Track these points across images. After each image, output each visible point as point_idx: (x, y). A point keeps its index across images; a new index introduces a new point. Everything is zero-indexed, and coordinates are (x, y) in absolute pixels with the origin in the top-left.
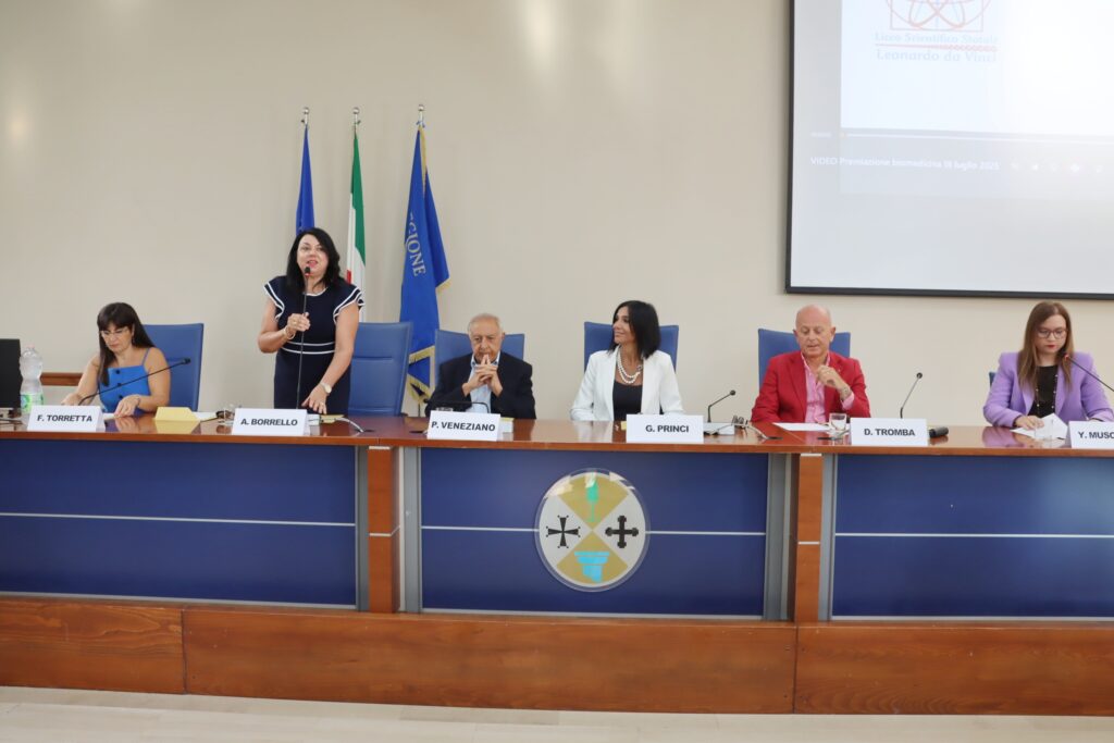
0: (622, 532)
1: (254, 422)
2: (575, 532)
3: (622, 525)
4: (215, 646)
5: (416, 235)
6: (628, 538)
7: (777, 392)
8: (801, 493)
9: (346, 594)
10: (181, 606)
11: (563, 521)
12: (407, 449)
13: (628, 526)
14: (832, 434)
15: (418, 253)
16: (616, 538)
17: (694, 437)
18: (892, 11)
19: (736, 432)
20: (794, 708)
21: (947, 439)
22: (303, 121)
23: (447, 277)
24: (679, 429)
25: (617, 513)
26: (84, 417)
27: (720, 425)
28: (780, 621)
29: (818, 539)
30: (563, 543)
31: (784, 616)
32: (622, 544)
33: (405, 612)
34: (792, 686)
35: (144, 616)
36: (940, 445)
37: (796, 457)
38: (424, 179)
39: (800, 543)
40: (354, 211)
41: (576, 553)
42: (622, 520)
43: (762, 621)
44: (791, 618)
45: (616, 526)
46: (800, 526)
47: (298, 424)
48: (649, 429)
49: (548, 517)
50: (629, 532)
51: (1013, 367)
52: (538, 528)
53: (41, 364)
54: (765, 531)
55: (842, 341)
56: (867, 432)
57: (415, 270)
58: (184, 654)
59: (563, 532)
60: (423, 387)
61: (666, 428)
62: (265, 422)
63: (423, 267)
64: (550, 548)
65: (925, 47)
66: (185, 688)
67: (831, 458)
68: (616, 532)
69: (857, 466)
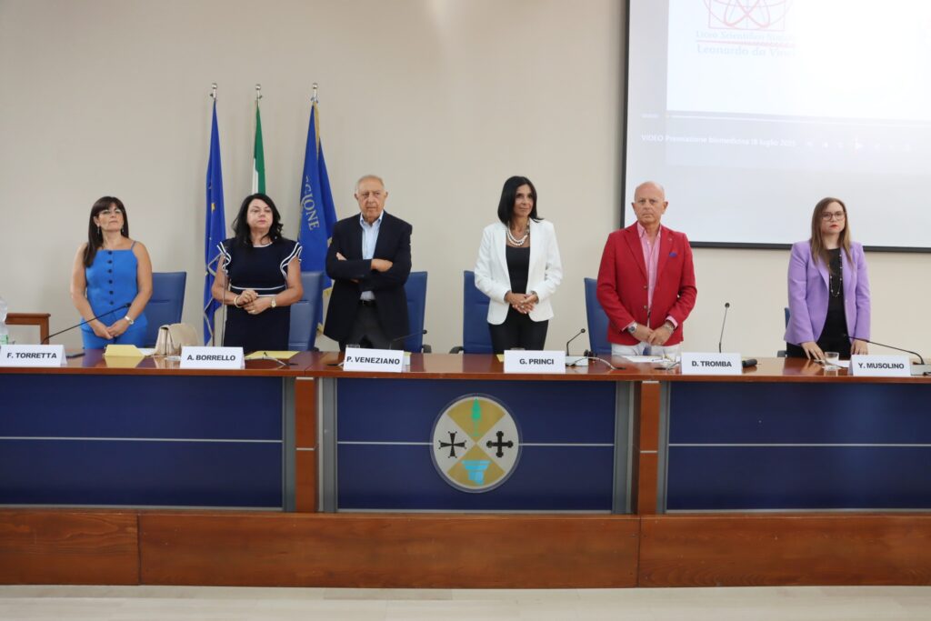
0: (500, 444)
1: (199, 358)
2: (462, 445)
3: (500, 439)
4: (167, 544)
5: (311, 195)
6: (505, 449)
8: (642, 413)
9: (274, 498)
10: (136, 511)
11: (453, 436)
12: (325, 381)
13: (505, 440)
14: (665, 365)
15: (313, 210)
16: (495, 449)
17: (559, 368)
18: (710, 12)
19: (590, 365)
20: (639, 581)
21: (755, 368)
22: (212, 95)
24: (545, 362)
25: (496, 429)
26: (49, 354)
27: (576, 358)
28: (625, 514)
29: (656, 449)
30: (453, 454)
31: (629, 510)
32: (500, 454)
33: (323, 512)
34: (636, 565)
35: (105, 521)
37: (638, 385)
38: (317, 147)
39: (642, 452)
40: (257, 174)
41: (463, 462)
42: (500, 435)
43: (611, 514)
44: (635, 511)
45: (495, 439)
46: (642, 438)
47: (233, 358)
48: (522, 361)
49: (440, 434)
50: (505, 444)
52: (432, 442)
54: (613, 443)
56: (694, 364)
57: (310, 225)
58: (139, 552)
59: (453, 445)
61: (536, 361)
62: (208, 357)
63: (317, 222)
64: (442, 458)
66: (140, 581)
67: (665, 384)
68: (495, 444)
69: (686, 391)
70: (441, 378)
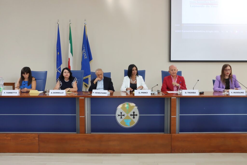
0: (134, 115)
1: (54, 93)
2: (124, 115)
4: (46, 142)
5: (85, 50)
6: (135, 116)
7: (166, 84)
8: (172, 106)
9: (74, 130)
10: (38, 133)
11: (121, 113)
12: (87, 98)
13: (135, 114)
14: (179, 93)
15: (85, 54)
16: (133, 116)
17: (149, 94)
19: (158, 93)
20: (171, 152)
21: (203, 94)
22: (57, 23)
23: (92, 59)
24: (146, 93)
26: (15, 92)
27: (154, 92)
28: (168, 134)
29: (176, 116)
30: (121, 118)
31: (169, 132)
32: (134, 118)
33: (87, 133)
34: (171, 147)
35: (30, 136)
36: (202, 95)
37: (171, 98)
38: (86, 37)
39: (172, 117)
40: (70, 44)
41: (124, 120)
42: (134, 112)
43: (164, 134)
45: (132, 114)
46: (172, 113)
47: (63, 93)
48: (139, 93)
49: (118, 112)
50: (135, 115)
51: (220, 78)
52: (116, 114)
53: (4, 81)
54: (164, 114)
55: (180, 73)
56: (186, 93)
57: (85, 58)
58: (39, 144)
59: (121, 115)
60: (87, 85)
61: (143, 93)
62: (56, 93)
63: (87, 57)
64: (118, 119)
65: (201, 4)
66: (39, 152)
67: (178, 98)
68: (132, 115)
69: (184, 100)
70: (118, 97)
